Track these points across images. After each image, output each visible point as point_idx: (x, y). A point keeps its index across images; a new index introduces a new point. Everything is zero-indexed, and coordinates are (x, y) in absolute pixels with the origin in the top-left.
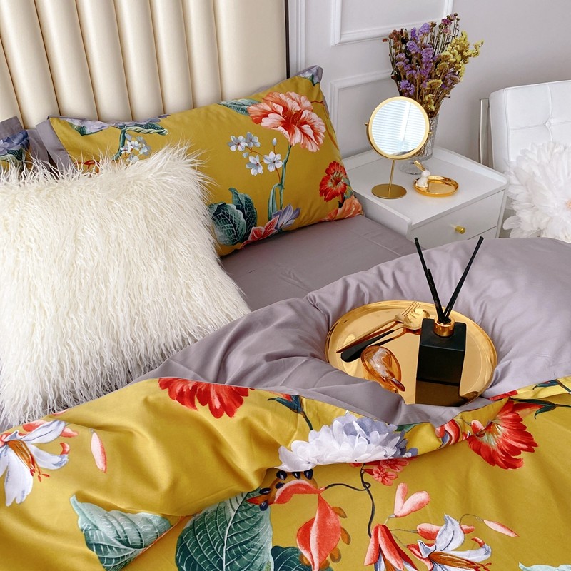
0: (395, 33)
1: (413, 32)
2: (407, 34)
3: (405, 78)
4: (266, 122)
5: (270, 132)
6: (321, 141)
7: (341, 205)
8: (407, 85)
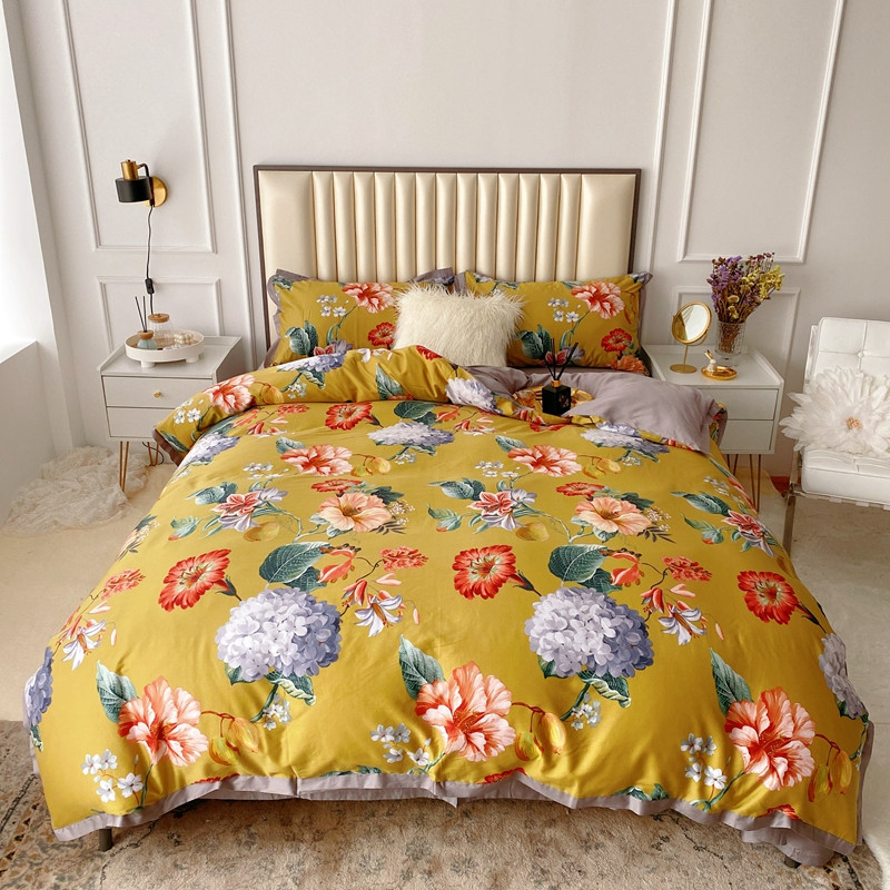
4: (579, 295)
5: (580, 301)
6: (615, 314)
7: (619, 358)
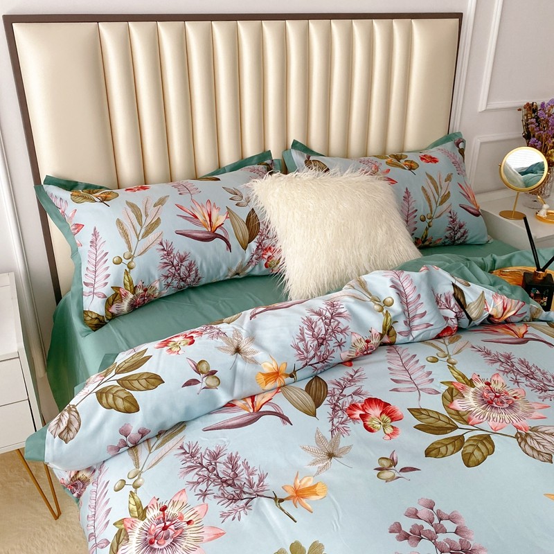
0: (528, 104)
1: (543, 105)
2: (537, 107)
3: (534, 136)
8: (535, 142)
